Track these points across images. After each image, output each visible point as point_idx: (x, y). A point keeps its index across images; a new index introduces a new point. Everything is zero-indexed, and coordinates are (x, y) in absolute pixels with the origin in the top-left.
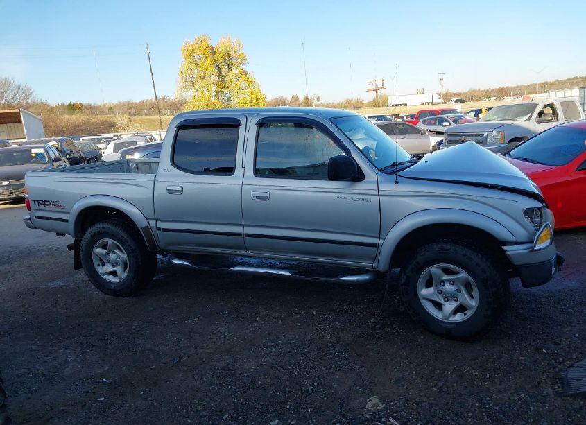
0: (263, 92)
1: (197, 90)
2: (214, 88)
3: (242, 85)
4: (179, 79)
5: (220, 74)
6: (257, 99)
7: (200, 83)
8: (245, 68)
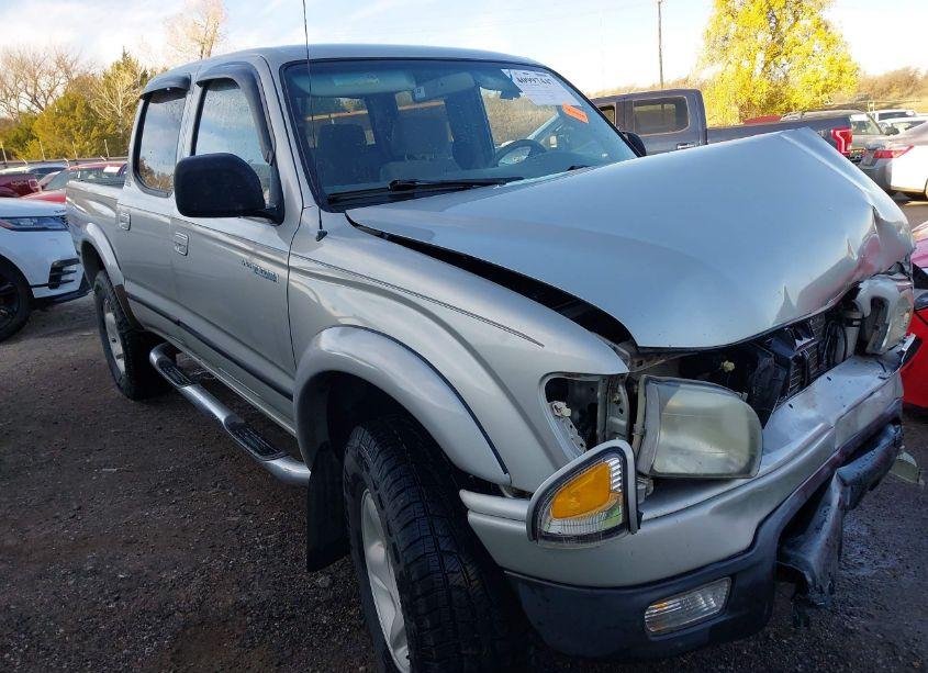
0: (854, 60)
1: (730, 62)
2: (761, 56)
3: (815, 47)
4: (702, 44)
5: (776, 31)
6: (841, 72)
7: (736, 50)
8: (826, 15)
